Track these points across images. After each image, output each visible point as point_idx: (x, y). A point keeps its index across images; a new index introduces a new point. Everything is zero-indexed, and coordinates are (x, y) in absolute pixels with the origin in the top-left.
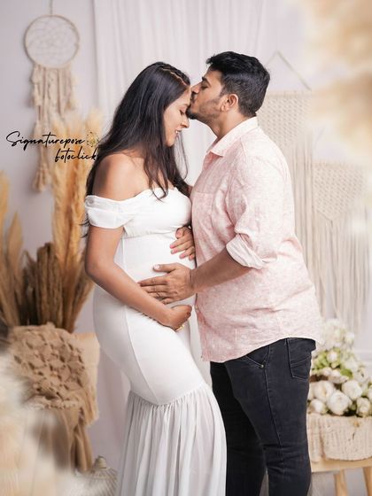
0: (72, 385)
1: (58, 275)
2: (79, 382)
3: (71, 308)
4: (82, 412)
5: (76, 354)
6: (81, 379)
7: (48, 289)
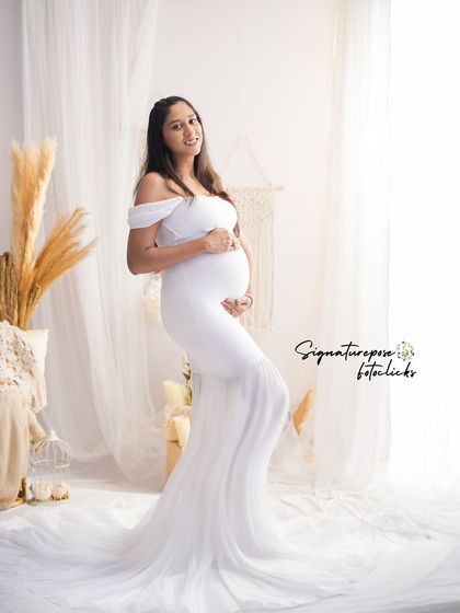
0: (26, 375)
1: (14, 280)
2: (31, 372)
3: (24, 308)
4: (33, 400)
5: (28, 349)
6: (33, 370)
7: (6, 292)
